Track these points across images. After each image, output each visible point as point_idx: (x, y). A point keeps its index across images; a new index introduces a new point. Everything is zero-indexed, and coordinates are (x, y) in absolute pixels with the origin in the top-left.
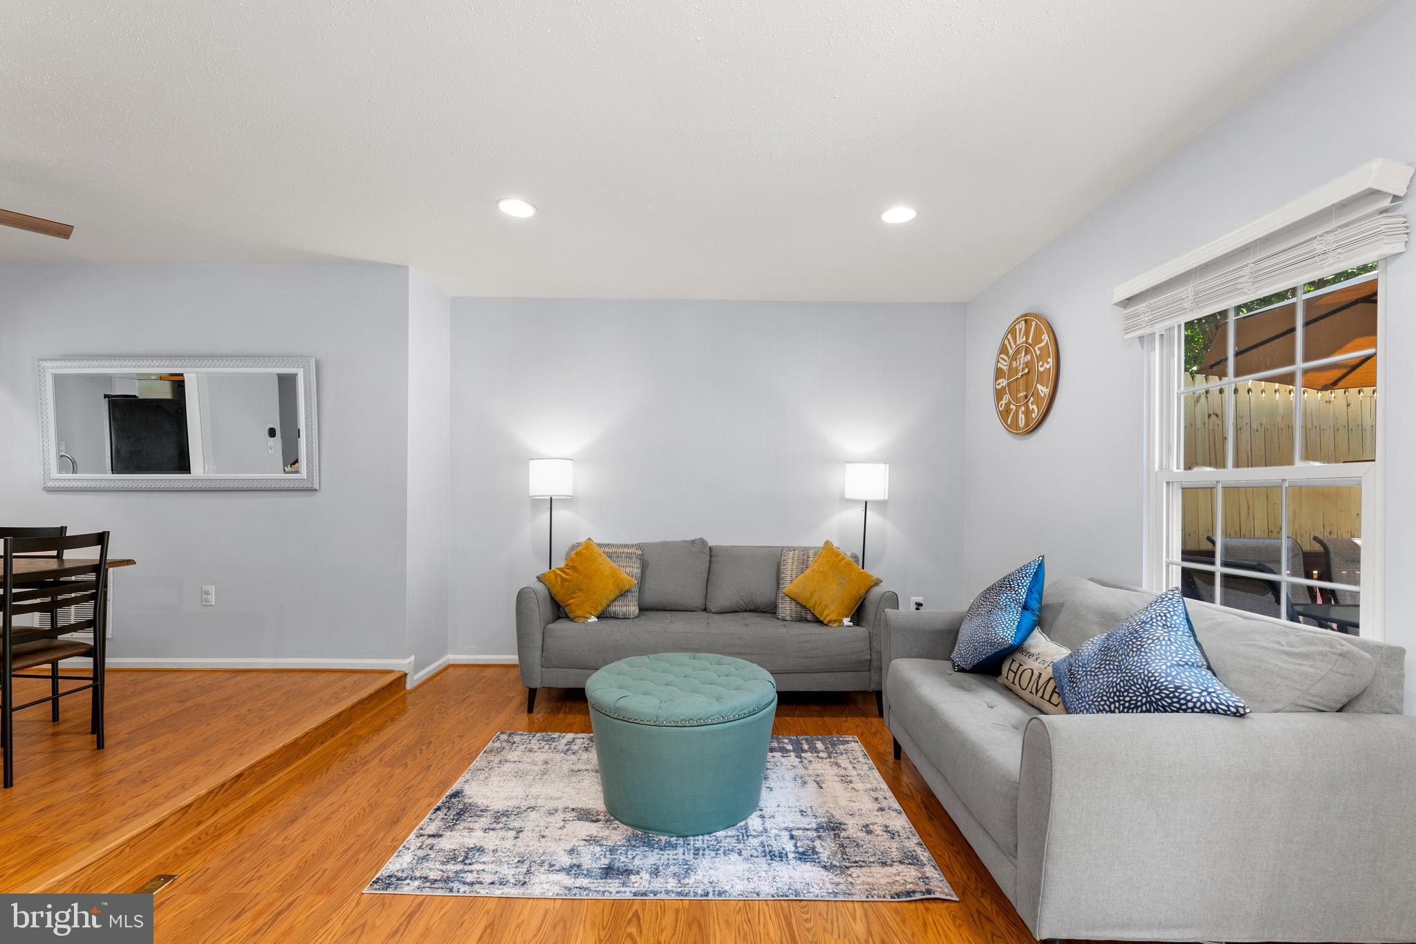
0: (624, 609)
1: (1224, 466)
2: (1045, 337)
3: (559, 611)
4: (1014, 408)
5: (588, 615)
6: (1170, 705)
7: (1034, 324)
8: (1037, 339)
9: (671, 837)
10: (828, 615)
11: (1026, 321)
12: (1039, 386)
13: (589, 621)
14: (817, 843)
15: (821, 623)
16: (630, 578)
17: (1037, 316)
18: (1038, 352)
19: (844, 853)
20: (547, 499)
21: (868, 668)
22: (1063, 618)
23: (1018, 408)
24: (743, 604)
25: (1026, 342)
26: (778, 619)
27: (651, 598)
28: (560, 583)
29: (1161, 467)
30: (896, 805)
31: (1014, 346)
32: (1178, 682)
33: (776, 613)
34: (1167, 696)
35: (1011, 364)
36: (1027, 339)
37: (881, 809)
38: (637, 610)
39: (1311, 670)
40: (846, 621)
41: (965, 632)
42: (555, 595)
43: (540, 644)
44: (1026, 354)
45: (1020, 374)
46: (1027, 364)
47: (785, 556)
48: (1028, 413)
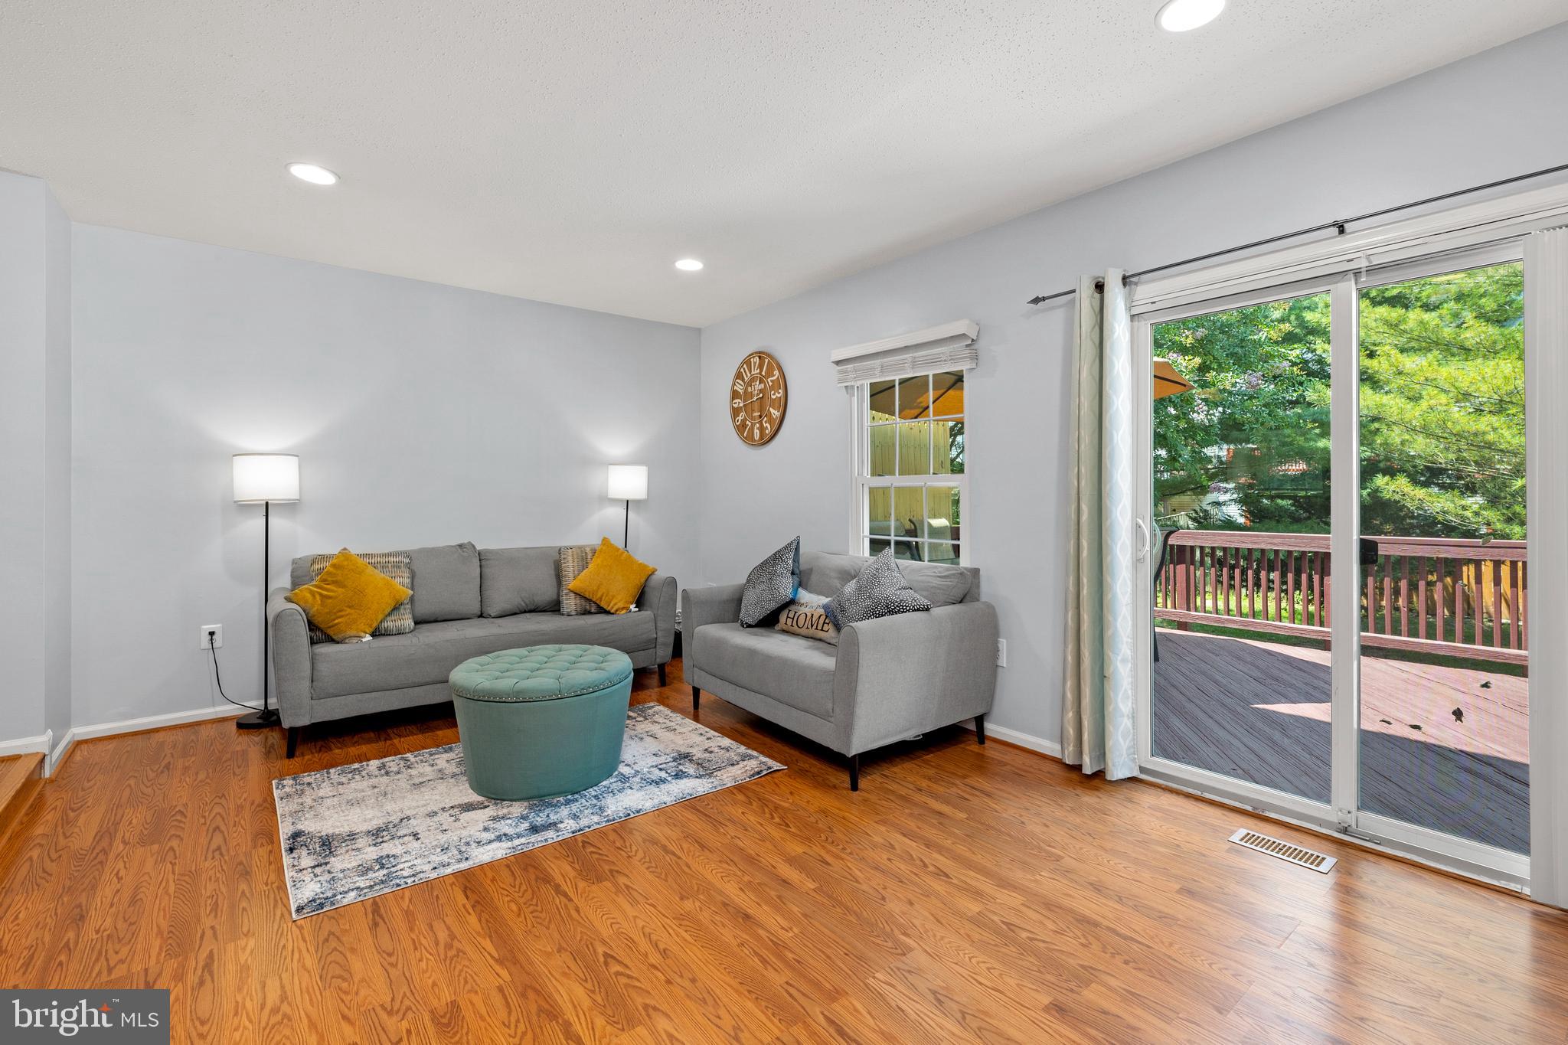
0: (398, 624)
1: (894, 475)
2: (776, 373)
3: (320, 633)
4: (750, 424)
5: (362, 634)
6: (899, 610)
7: (767, 361)
8: (770, 374)
9: (566, 796)
10: (615, 604)
11: (760, 357)
12: (771, 409)
13: (364, 640)
14: (681, 767)
15: (608, 613)
16: (405, 589)
17: (769, 355)
18: (770, 384)
19: (703, 767)
20: (262, 505)
21: (654, 645)
22: (814, 578)
23: (753, 425)
24: (524, 605)
25: (760, 373)
26: (563, 614)
27: (424, 609)
28: (320, 602)
29: (858, 475)
30: (717, 734)
31: (749, 375)
32: (901, 598)
33: (560, 610)
34: (897, 606)
35: (746, 389)
36: (761, 371)
37: (708, 739)
38: (413, 624)
39: (950, 583)
40: (633, 607)
41: (750, 598)
42: (314, 616)
43: (308, 673)
44: (760, 383)
45: (755, 399)
46: (761, 391)
47: (564, 554)
48: (762, 429)
